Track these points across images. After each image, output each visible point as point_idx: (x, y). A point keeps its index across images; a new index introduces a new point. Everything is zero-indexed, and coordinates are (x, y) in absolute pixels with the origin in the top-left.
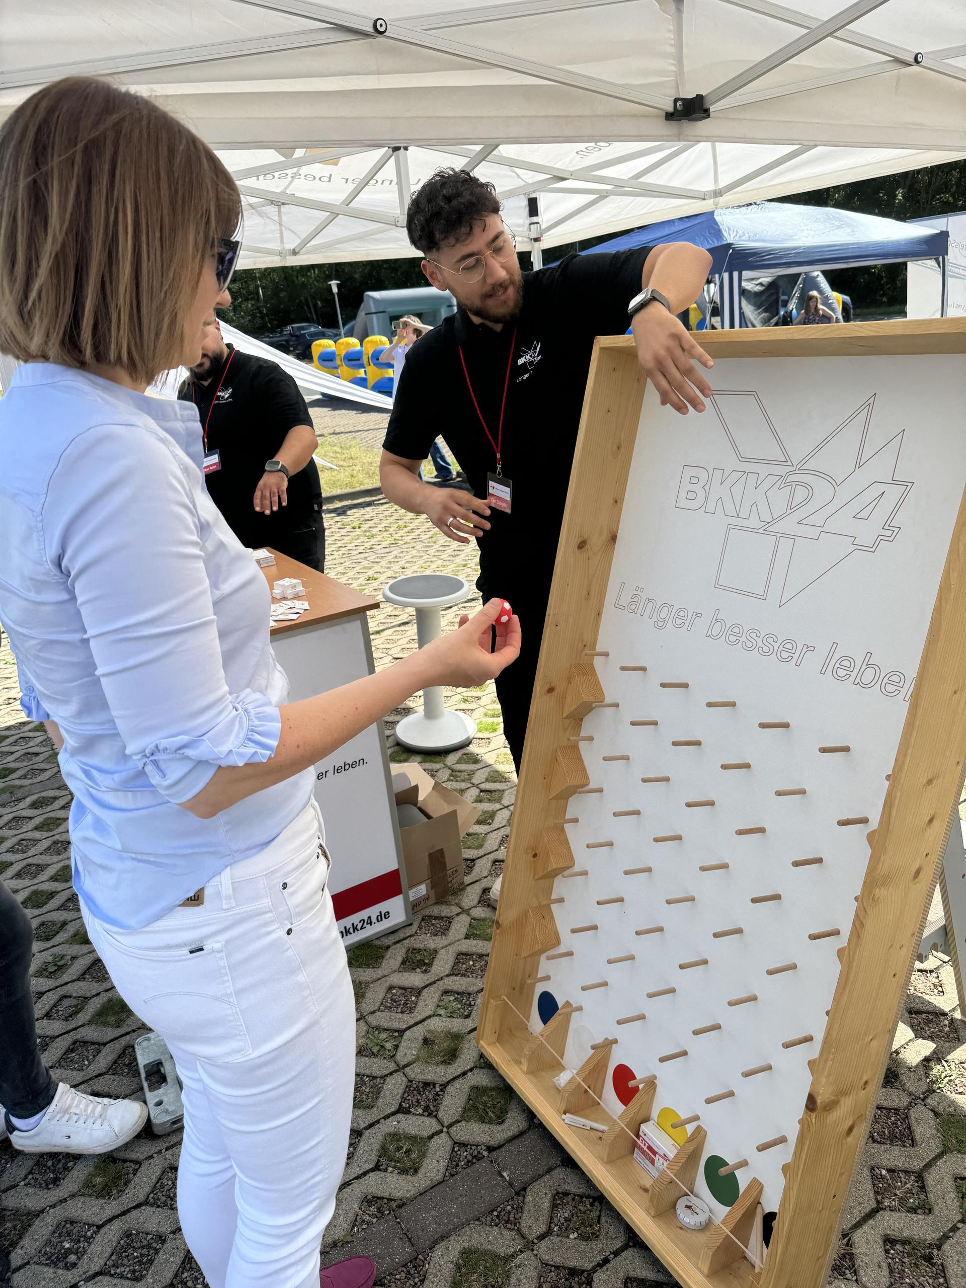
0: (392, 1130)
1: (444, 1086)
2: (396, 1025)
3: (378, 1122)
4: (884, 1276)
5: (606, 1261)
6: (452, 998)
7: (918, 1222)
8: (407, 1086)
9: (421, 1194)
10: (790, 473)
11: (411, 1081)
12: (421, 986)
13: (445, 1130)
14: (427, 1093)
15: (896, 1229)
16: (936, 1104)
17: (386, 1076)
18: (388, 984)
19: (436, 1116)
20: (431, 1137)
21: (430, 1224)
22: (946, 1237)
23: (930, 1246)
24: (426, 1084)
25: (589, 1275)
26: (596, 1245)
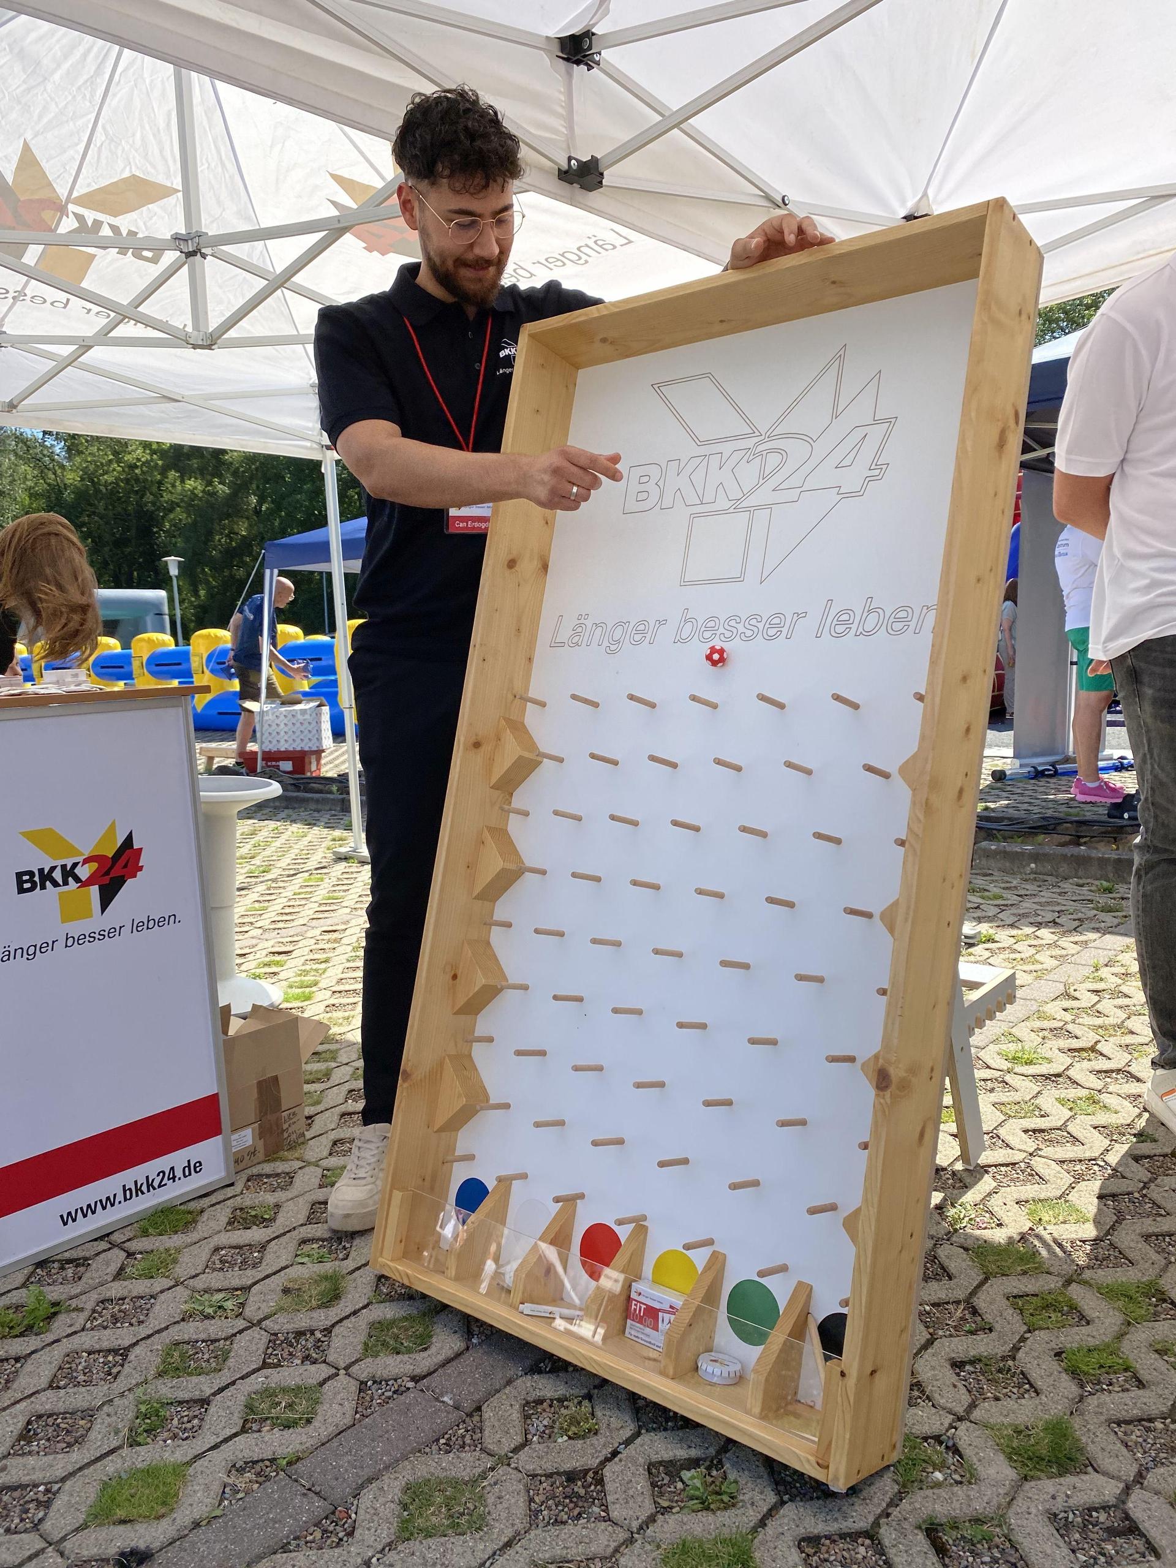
0: (258, 1387)
1: (328, 1331)
2: (236, 1283)
3: (233, 1383)
4: (963, 1394)
5: (615, 1453)
6: (315, 1246)
7: (982, 1340)
8: (270, 1341)
9: (323, 1444)
10: (757, 444)
11: (276, 1334)
12: (265, 1240)
13: (342, 1372)
14: (303, 1343)
15: (961, 1351)
16: (963, 1240)
17: (235, 1335)
18: (212, 1246)
19: (325, 1362)
20: (321, 1384)
21: (346, 1470)
22: (1016, 1349)
23: (1004, 1358)
24: (300, 1334)
25: (596, 1473)
26: (598, 1440)
